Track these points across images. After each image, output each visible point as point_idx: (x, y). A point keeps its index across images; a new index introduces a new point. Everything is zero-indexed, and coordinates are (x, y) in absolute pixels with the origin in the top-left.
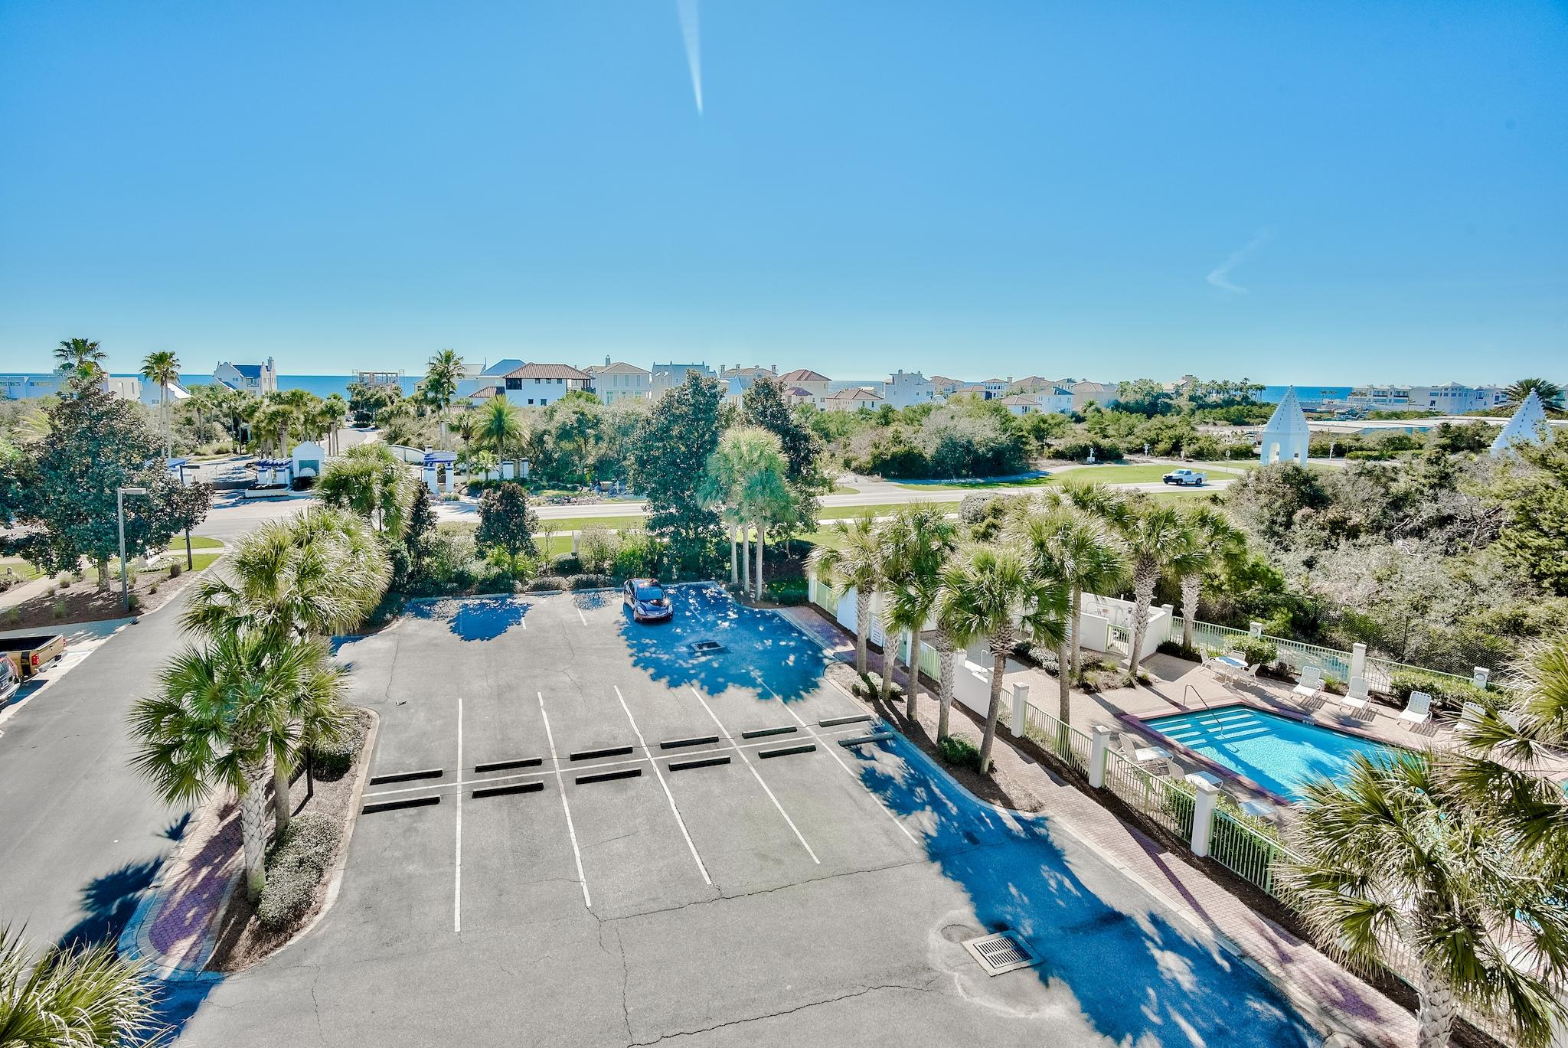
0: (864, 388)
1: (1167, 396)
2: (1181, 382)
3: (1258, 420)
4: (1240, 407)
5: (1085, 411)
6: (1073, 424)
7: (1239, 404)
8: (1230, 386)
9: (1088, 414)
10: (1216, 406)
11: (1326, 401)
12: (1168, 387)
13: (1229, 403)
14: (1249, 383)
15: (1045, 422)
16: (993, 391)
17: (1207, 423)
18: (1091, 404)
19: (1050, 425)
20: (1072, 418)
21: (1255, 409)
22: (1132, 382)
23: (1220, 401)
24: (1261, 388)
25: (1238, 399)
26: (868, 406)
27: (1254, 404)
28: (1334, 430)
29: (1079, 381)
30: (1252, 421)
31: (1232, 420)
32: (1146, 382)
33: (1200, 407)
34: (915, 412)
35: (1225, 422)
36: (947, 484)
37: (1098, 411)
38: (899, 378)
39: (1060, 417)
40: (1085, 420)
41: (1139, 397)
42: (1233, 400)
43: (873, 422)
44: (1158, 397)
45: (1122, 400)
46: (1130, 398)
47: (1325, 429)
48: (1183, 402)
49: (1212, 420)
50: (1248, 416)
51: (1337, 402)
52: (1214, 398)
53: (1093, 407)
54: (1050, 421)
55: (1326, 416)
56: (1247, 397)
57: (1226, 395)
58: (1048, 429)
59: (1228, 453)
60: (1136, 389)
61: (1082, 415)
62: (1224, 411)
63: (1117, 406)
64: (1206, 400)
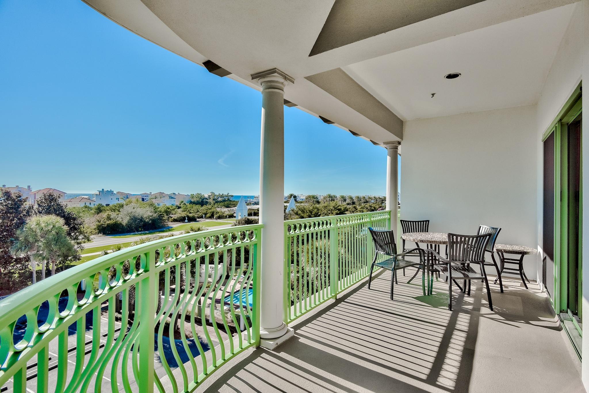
0: (84, 197)
1: (206, 199)
2: (210, 194)
3: (233, 206)
4: (228, 202)
5: (180, 205)
6: (177, 209)
7: (227, 201)
8: (224, 195)
9: (182, 206)
10: (221, 202)
11: (249, 200)
12: (206, 196)
13: (224, 201)
14: (229, 195)
15: (169, 209)
16: (145, 198)
17: (219, 207)
18: (182, 202)
19: (171, 210)
20: (177, 207)
21: (232, 203)
22: (195, 194)
23: (222, 200)
24: (233, 196)
25: (226, 199)
26: (88, 204)
27: (231, 201)
28: (253, 208)
29: (177, 194)
30: (231, 206)
31: (226, 206)
32: (199, 194)
33: (216, 202)
34: (116, 206)
35: (224, 207)
36: (134, 235)
37: (185, 204)
38: (103, 193)
39: (174, 207)
40: (181, 208)
41: (198, 199)
42: (225, 200)
43: (93, 211)
44: (203, 199)
45: (192, 200)
46: (195, 200)
47: (251, 208)
48: (211, 201)
49: (220, 206)
50: (230, 205)
51: (251, 200)
52: (220, 199)
53: (183, 203)
54: (171, 208)
55: (250, 204)
56: (229, 199)
57: (223, 198)
58: (170, 211)
59: (228, 216)
60: (197, 196)
61: (179, 206)
62: (223, 203)
63: (191, 203)
64: (218, 200)
